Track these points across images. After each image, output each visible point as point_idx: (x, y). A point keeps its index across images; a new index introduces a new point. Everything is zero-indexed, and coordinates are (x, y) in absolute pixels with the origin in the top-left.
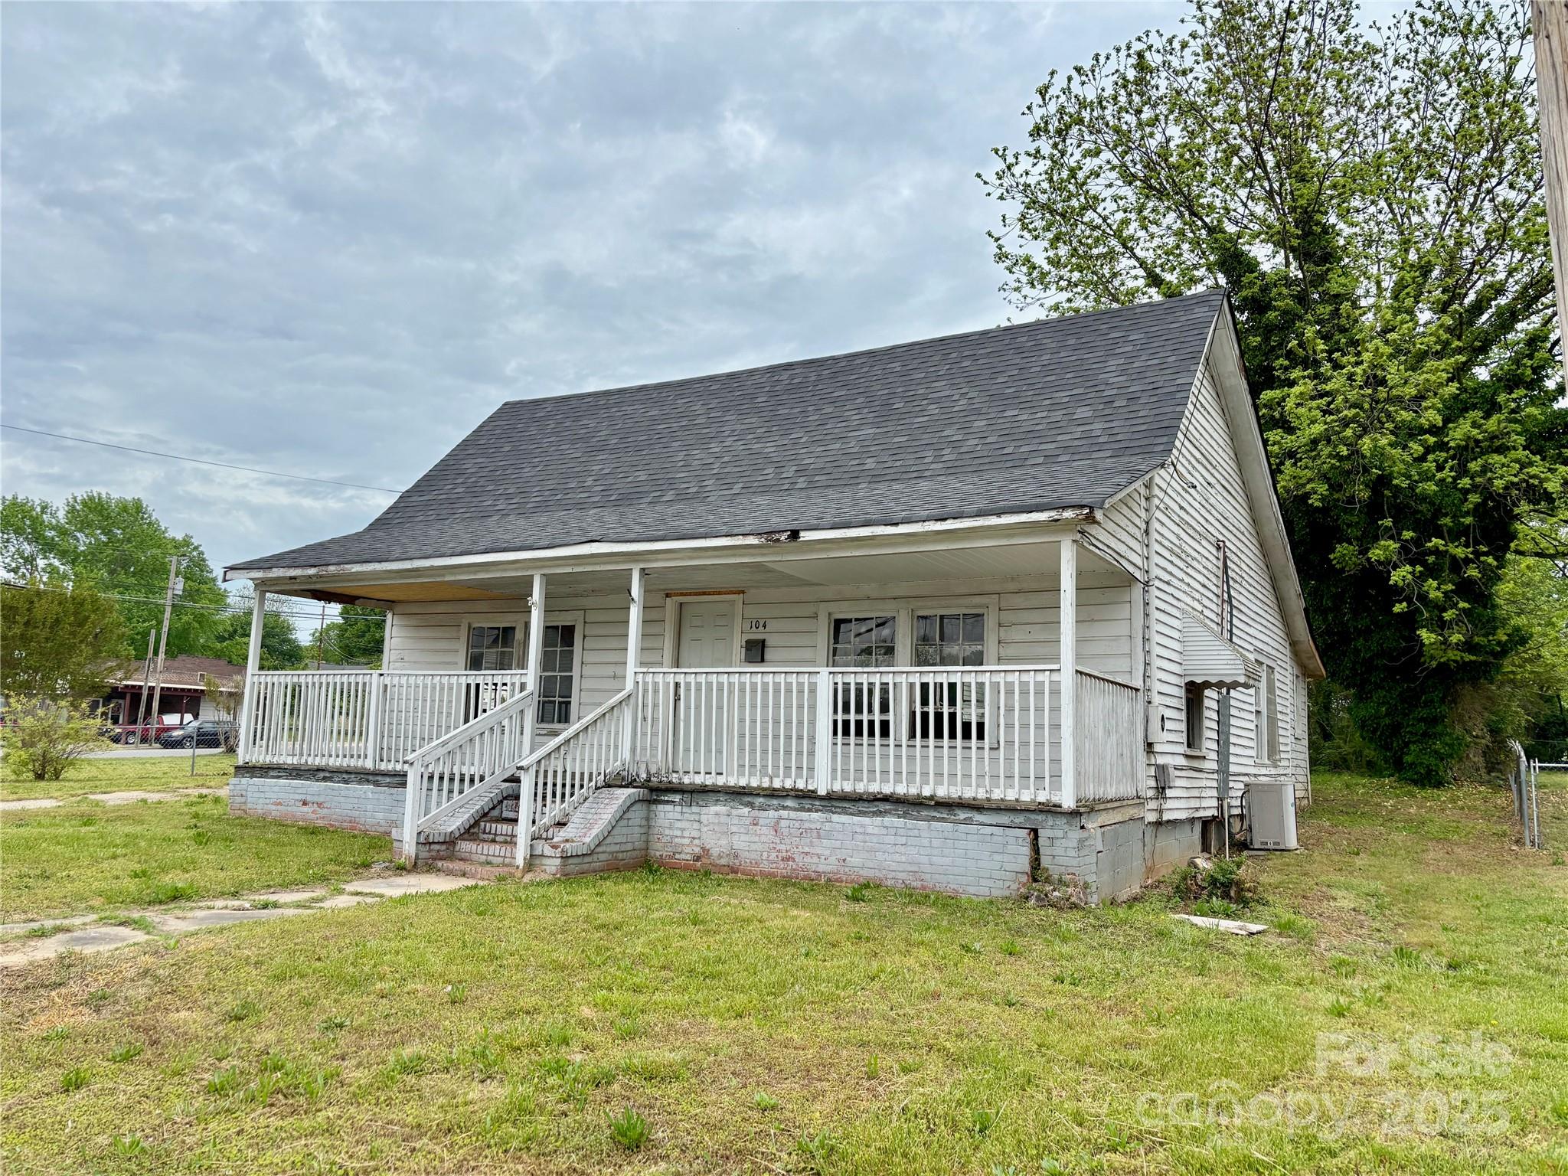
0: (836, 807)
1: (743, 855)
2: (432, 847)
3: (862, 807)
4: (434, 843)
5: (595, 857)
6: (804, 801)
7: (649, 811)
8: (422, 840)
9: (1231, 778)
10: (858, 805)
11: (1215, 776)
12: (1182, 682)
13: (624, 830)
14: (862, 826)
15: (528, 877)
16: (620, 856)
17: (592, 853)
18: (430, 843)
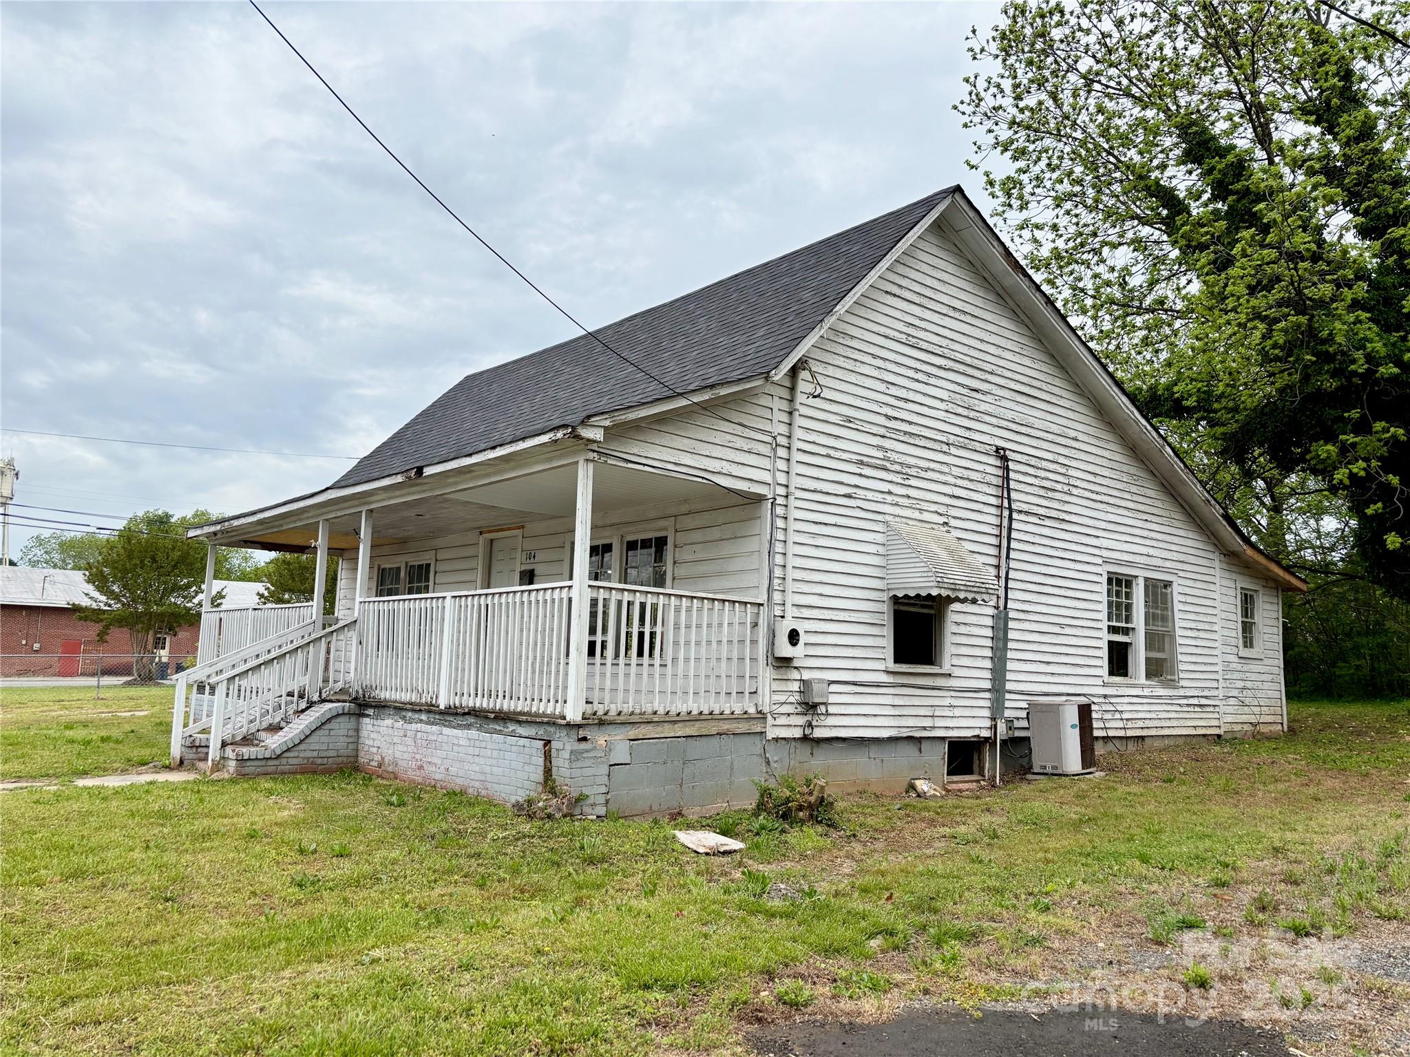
0: (446, 721)
1: (400, 763)
2: (199, 750)
3: (460, 721)
4: (200, 746)
5: (284, 761)
6: (431, 716)
7: (358, 723)
8: (188, 744)
9: (1008, 696)
10: (457, 718)
11: (987, 695)
12: (885, 596)
13: (324, 739)
14: (458, 738)
15: (215, 776)
16: (319, 761)
17: (278, 757)
18: (197, 747)
